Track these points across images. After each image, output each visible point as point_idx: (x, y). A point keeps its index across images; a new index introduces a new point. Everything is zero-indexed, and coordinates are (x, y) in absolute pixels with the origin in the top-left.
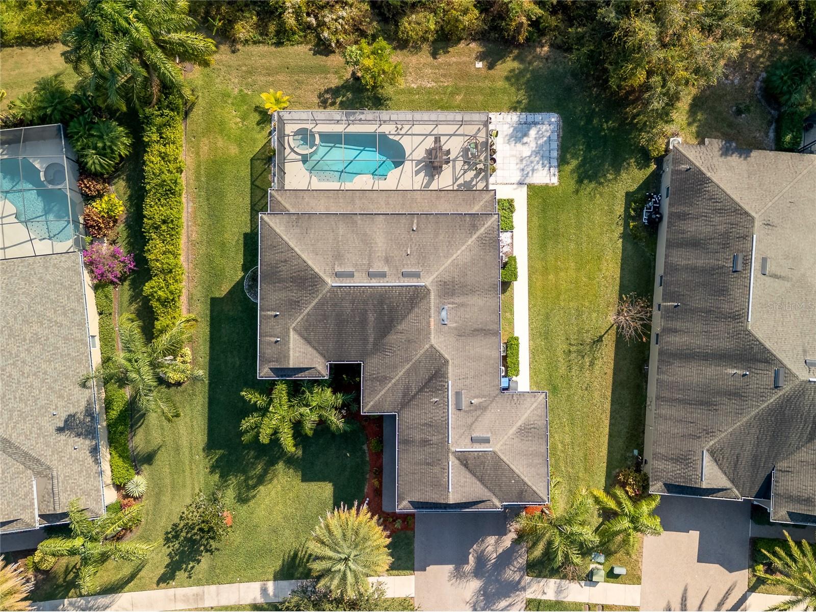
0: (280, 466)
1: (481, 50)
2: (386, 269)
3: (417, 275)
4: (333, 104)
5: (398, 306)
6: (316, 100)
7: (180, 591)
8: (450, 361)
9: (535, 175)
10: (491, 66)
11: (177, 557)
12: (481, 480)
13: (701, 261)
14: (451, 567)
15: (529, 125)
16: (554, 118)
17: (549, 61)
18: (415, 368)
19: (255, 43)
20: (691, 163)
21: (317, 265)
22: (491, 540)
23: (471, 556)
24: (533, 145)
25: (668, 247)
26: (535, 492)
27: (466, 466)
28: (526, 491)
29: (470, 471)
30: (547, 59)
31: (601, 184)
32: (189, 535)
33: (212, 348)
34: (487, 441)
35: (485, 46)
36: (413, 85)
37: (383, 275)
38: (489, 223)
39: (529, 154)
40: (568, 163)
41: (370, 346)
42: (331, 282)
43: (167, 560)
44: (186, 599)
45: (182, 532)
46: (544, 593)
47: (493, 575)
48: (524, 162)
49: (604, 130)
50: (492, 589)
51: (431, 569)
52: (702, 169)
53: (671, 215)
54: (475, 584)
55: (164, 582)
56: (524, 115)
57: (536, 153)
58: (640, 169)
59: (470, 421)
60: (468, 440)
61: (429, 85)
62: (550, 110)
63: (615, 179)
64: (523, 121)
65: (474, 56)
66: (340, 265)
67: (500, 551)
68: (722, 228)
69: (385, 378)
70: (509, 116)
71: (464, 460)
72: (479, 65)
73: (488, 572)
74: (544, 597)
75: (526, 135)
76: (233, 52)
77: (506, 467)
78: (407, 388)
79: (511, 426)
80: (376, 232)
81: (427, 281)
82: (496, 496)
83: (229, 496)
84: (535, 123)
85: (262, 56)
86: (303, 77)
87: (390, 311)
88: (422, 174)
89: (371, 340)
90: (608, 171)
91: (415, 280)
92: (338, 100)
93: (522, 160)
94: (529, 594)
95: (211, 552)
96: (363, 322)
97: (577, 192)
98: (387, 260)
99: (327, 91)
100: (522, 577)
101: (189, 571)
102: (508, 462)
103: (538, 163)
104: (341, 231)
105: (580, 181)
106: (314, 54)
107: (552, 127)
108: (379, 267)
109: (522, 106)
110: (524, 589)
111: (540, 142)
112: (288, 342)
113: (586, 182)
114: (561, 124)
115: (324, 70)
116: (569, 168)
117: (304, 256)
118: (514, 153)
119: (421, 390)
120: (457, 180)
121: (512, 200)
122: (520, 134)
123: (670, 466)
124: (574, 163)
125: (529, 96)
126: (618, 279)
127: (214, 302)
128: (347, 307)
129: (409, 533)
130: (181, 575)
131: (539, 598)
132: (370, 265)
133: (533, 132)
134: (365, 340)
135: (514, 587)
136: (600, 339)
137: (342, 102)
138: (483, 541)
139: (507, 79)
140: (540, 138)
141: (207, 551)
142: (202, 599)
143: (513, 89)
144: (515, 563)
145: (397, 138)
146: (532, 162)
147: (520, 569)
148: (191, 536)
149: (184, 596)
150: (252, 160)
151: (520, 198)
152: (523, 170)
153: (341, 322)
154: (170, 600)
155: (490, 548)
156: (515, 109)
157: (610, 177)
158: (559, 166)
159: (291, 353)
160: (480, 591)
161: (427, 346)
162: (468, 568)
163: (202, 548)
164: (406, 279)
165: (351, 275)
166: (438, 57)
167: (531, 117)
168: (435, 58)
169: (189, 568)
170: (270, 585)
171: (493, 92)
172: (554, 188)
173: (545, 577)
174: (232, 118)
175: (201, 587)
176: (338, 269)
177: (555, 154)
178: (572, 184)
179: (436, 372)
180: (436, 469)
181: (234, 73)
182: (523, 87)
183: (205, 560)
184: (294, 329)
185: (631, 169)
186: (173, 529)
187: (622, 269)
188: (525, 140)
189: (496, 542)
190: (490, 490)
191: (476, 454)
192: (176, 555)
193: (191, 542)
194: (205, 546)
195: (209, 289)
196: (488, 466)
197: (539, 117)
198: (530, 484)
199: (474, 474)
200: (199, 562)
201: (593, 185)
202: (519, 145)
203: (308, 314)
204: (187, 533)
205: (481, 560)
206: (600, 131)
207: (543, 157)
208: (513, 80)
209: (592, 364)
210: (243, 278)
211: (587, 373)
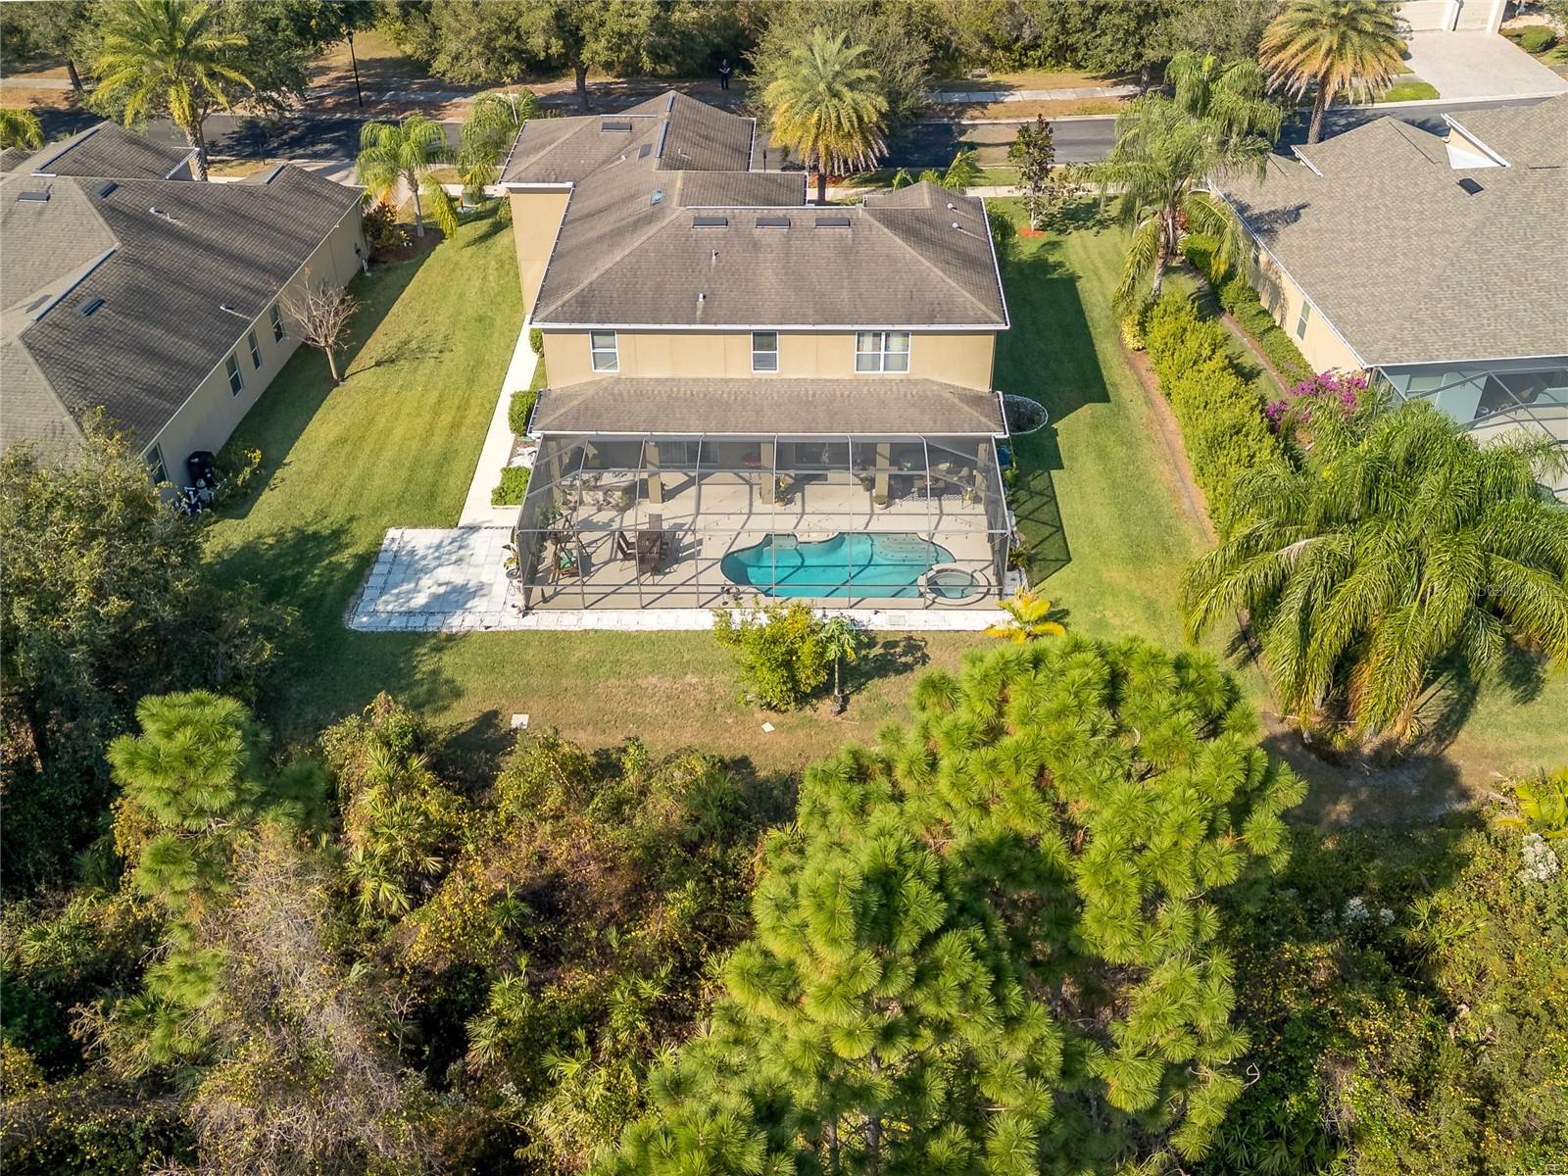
2: (758, 232)
3: (700, 222)
4: (890, 645)
6: (930, 651)
9: (436, 541)
15: (426, 611)
16: (360, 622)
24: (426, 581)
31: (294, 530)
34: (607, 126)
36: (694, 681)
37: (762, 222)
39: (439, 570)
40: (356, 556)
42: (856, 211)
48: (454, 558)
56: (432, 627)
57: (425, 571)
59: (631, 146)
60: (637, 127)
61: (653, 680)
62: (365, 636)
64: (439, 617)
66: (842, 238)
70: (467, 624)
72: (519, 720)
75: (436, 598)
80: (777, 293)
81: (683, 213)
84: (410, 613)
88: (688, 540)
91: (704, 214)
92: (878, 651)
93: (460, 560)
97: (351, 519)
98: (756, 246)
99: (907, 668)
103: (424, 557)
104: (845, 294)
105: (338, 533)
107: (371, 609)
108: (772, 236)
109: (433, 641)
111: (408, 587)
112: (931, 200)
113: (326, 532)
114: (346, 616)
116: (360, 549)
118: (472, 570)
121: (495, 503)
122: (457, 597)
125: (410, 660)
126: (316, 417)
132: (788, 238)
133: (420, 600)
136: (378, 364)
137: (872, 644)
139: (457, 694)
140: (408, 592)
143: (446, 674)
145: (739, 587)
146: (439, 558)
150: (1070, 560)
151: (478, 505)
152: (460, 548)
156: (451, 638)
157: (270, 541)
158: (377, 553)
164: (721, 215)
165: (822, 221)
167: (417, 623)
171: (495, 666)
176: (846, 231)
177: (378, 569)
178: (357, 528)
182: (418, 676)
185: (219, 549)
188: (442, 590)
197: (396, 624)
201: (311, 529)
202: (459, 580)
207: (409, 565)
208: (444, 689)
209: (405, 343)
210: (1053, 422)
211: (417, 333)
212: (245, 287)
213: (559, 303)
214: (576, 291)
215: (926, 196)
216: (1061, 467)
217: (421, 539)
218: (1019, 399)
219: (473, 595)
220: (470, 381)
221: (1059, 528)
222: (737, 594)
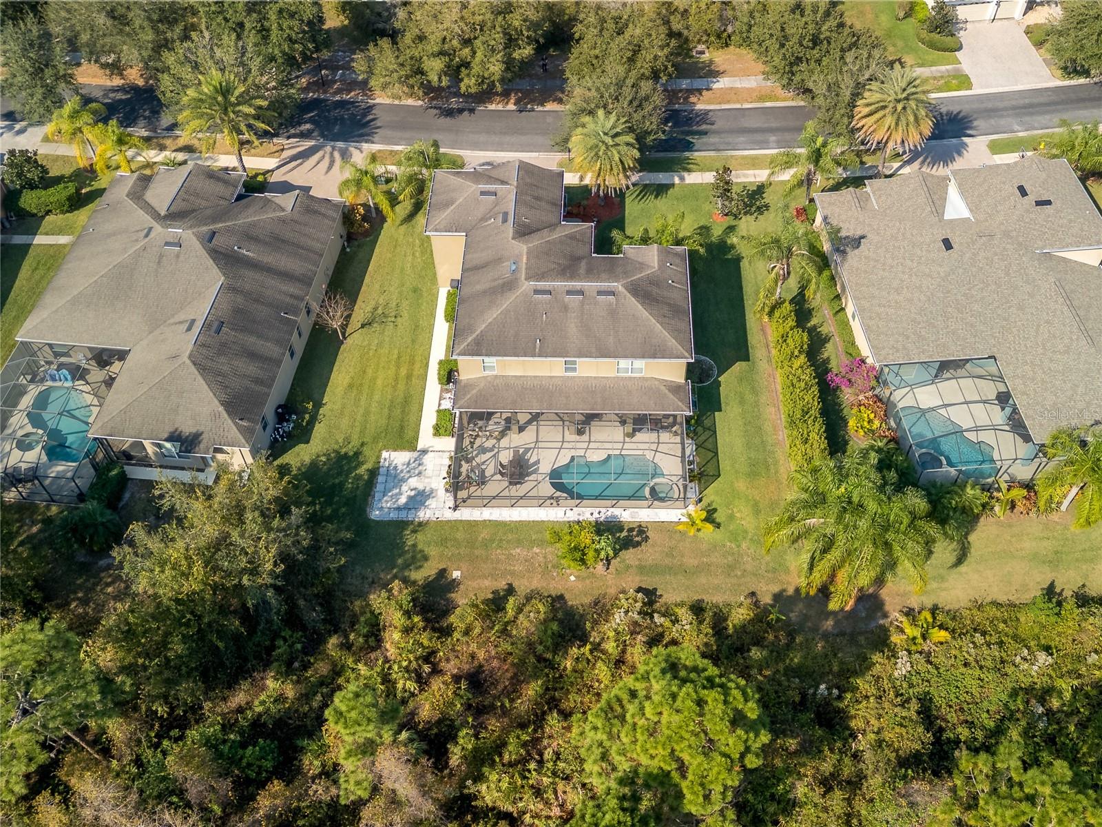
1: (453, 595)
2: (567, 298)
3: (537, 292)
4: (631, 530)
6: (650, 534)
9: (407, 460)
10: (442, 573)
13: (251, 341)
15: (407, 507)
16: (375, 514)
17: (370, 580)
20: (236, 424)
24: (405, 488)
30: (373, 582)
31: (335, 451)
33: (745, 325)
34: (483, 193)
35: (447, 600)
36: (537, 551)
37: (569, 293)
38: (462, 347)
39: (410, 480)
40: (368, 470)
42: (618, 286)
48: (417, 472)
49: (320, 503)
52: (226, 416)
56: (410, 518)
57: (403, 480)
58: (287, 464)
59: (497, 208)
60: (499, 194)
61: (518, 551)
62: (378, 523)
63: (318, 456)
64: (413, 511)
65: (461, 586)
66: (610, 304)
68: (223, 359)
69: (570, 238)
70: (427, 516)
72: (456, 574)
75: (410, 498)
76: (753, 594)
81: (527, 286)
83: (717, 232)
84: (399, 509)
85: (717, 588)
86: (667, 561)
87: (563, 273)
88: (532, 461)
90: (325, 463)
91: (539, 288)
92: (624, 534)
93: (420, 473)
97: (363, 444)
98: (565, 308)
99: (638, 544)
103: (402, 471)
104: (611, 339)
105: (357, 454)
106: (655, 589)
107: (380, 506)
108: (574, 301)
109: (412, 527)
111: (396, 491)
112: (659, 261)
113: (351, 454)
114: (368, 509)
115: (642, 569)
116: (369, 466)
118: (427, 480)
120: (494, 456)
121: (435, 435)
122: (420, 498)
124: (362, 470)
125: (401, 538)
126: (335, 369)
127: (746, 357)
132: (582, 303)
133: (403, 500)
136: (363, 326)
137: (621, 530)
139: (426, 558)
140: (396, 495)
143: (420, 547)
145: (559, 494)
146: (409, 472)
150: (719, 475)
151: (426, 437)
152: (419, 465)
156: (420, 524)
157: (324, 459)
158: (378, 468)
161: (530, 244)
164: (547, 288)
165: (600, 293)
166: (506, 587)
167: (403, 515)
168: (510, 585)
170: (677, 180)
171: (443, 542)
172: (386, 448)
174: (744, 518)
176: (612, 299)
177: (381, 479)
178: (367, 451)
181: (749, 567)
182: (407, 548)
184: (654, 267)
185: (299, 464)
188: (413, 493)
195: (752, 369)
196: (483, 181)
197: (393, 516)
201: (343, 451)
202: (421, 487)
203: (638, 272)
206: (325, 501)
207: (395, 477)
208: (419, 556)
209: (376, 309)
210: (719, 376)
211: (381, 301)
212: (291, 296)
213: (467, 343)
214: (474, 336)
215: (656, 257)
216: (720, 410)
217: (398, 458)
218: (703, 358)
219: (428, 497)
220: (413, 341)
221: (716, 454)
222: (557, 498)
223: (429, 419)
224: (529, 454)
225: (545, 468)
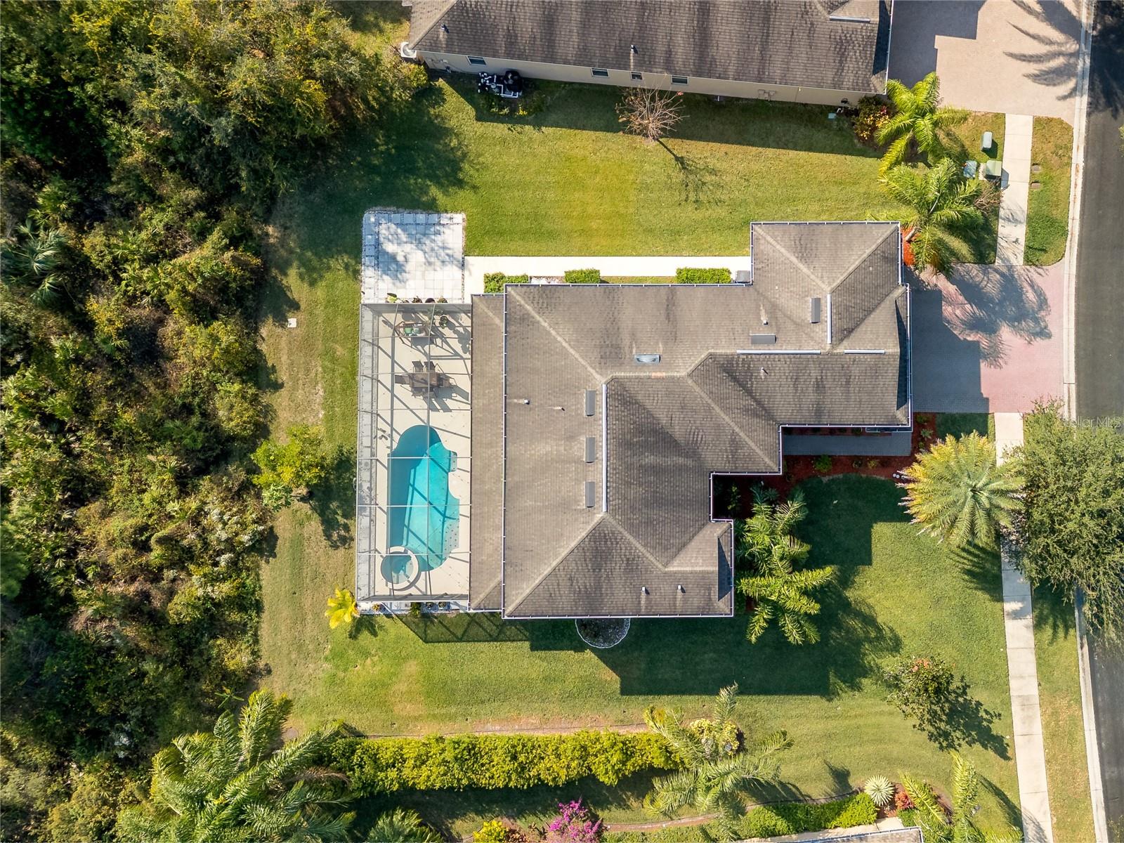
0: (850, 594)
1: (271, 320)
2: (583, 439)
3: (592, 396)
4: (347, 528)
5: (635, 422)
6: (341, 551)
7: (1018, 728)
8: (712, 351)
9: (450, 246)
10: (295, 306)
11: (973, 733)
12: (870, 311)
14: (984, 367)
15: (379, 253)
16: (370, 218)
17: (288, 225)
18: (720, 400)
19: (256, 642)
20: (436, 26)
21: (577, 534)
22: (947, 310)
23: (969, 339)
24: (408, 248)
25: (553, 60)
26: (885, 241)
27: (850, 331)
28: (883, 252)
29: (857, 326)
30: (286, 228)
31: (465, 155)
32: (944, 717)
34: (817, 303)
35: (266, 316)
36: (321, 416)
37: (592, 443)
39: (420, 253)
40: (434, 200)
41: (690, 462)
42: (600, 514)
43: (977, 746)
44: (1028, 720)
45: (939, 728)
46: (1016, 241)
47: (994, 308)
48: (432, 260)
49: (388, 149)
50: (1012, 310)
51: (985, 391)
52: (443, 11)
53: (509, 55)
54: (1006, 333)
55: (1005, 750)
56: (366, 260)
57: (419, 243)
58: (444, 100)
59: (790, 326)
60: (817, 328)
61: (321, 393)
62: (358, 223)
63: (457, 135)
64: (375, 262)
65: (280, 330)
66: (577, 502)
67: (961, 298)
69: (733, 441)
70: (367, 280)
71: (843, 333)
72: (292, 322)
73: (989, 316)
74: (1022, 241)
75: (393, 258)
76: (269, 671)
77: (852, 277)
78: (746, 410)
79: (797, 269)
80: (531, 455)
81: (600, 381)
82: (891, 292)
83: (890, 664)
84: (378, 244)
85: (276, 630)
86: (307, 572)
87: (641, 433)
88: (449, 402)
89: (681, 460)
90: (446, 145)
91: (598, 398)
92: (341, 520)
93: (430, 263)
94: (1018, 261)
95: (966, 687)
96: (656, 470)
97: (474, 188)
98: (571, 437)
99: (328, 536)
100: (996, 271)
101: (992, 716)
102: (846, 275)
103: (433, 241)
104: (529, 503)
105: (460, 184)
106: (275, 556)
107: (383, 221)
108: (580, 449)
109: (353, 262)
110: (1010, 268)
111: (404, 237)
112: (683, 573)
113: (461, 176)
114: (378, 208)
115: (298, 540)
116: (442, 199)
117: (564, 552)
118: (419, 274)
119: (749, 392)
120: (456, 354)
121: (486, 277)
122: (391, 266)
123: (850, 65)
124: (434, 191)
125: (339, 252)
127: (626, 690)
128: (636, 492)
129: (939, 420)
130: (997, 728)
131: (1022, 248)
132: (578, 461)
133: (390, 248)
134: (681, 469)
135: (1009, 281)
136: (680, 160)
137: (344, 516)
138: (948, 322)
139: (312, 283)
140: (398, 238)
141: (965, 693)
142: (1027, 698)
143: (328, 275)
144: (977, 279)
145: (397, 438)
146: (432, 250)
147: (985, 273)
148: (945, 715)
149: (1024, 723)
150: (426, 641)
151: (484, 266)
152: (443, 262)
153: (656, 501)
154: (1029, 741)
155: (958, 312)
156: (356, 273)
157: (454, 143)
158: (438, 212)
159: (698, 569)
160: (1014, 326)
161: (690, 382)
162: (984, 343)
163: (961, 700)
164: (598, 410)
165: (592, 487)
166: (280, 381)
167: (368, 250)
168: (282, 386)
169: (988, 717)
170: (1010, 606)
171: (331, 303)
172: (469, 220)
173: (996, 241)
175: (1013, 700)
176: (583, 505)
177: (421, 217)
178: (464, 195)
179: (725, 371)
180: (855, 371)
181: (300, 669)
182: (325, 260)
183: (975, 695)
184: (666, 565)
185: (444, 114)
186: (936, 740)
187: (584, 128)
188: (400, 258)
189: (950, 304)
190: (882, 300)
191: (834, 317)
192: (970, 735)
193: (953, 715)
194: (958, 695)
195: (608, 698)
196: (850, 301)
197: (368, 239)
198: (874, 247)
199: (862, 320)
200: (979, 704)
201: (466, 166)
202: (408, 267)
203: (645, 546)
204: (941, 720)
205: (975, 324)
206: (390, 154)
207: (424, 235)
208: (315, 275)
209: (713, 172)
210: (593, 650)
211: (726, 178)
213: (523, 302)
215: (688, 569)
216: (533, 648)
217: (453, 234)
219: (395, 277)
220: (649, 231)
221: (460, 640)
222: (391, 436)
223: (511, 266)
224: (459, 398)
225: (438, 420)
